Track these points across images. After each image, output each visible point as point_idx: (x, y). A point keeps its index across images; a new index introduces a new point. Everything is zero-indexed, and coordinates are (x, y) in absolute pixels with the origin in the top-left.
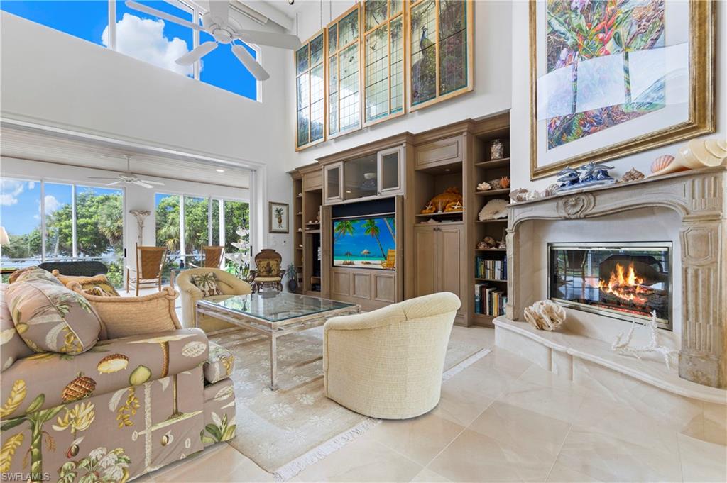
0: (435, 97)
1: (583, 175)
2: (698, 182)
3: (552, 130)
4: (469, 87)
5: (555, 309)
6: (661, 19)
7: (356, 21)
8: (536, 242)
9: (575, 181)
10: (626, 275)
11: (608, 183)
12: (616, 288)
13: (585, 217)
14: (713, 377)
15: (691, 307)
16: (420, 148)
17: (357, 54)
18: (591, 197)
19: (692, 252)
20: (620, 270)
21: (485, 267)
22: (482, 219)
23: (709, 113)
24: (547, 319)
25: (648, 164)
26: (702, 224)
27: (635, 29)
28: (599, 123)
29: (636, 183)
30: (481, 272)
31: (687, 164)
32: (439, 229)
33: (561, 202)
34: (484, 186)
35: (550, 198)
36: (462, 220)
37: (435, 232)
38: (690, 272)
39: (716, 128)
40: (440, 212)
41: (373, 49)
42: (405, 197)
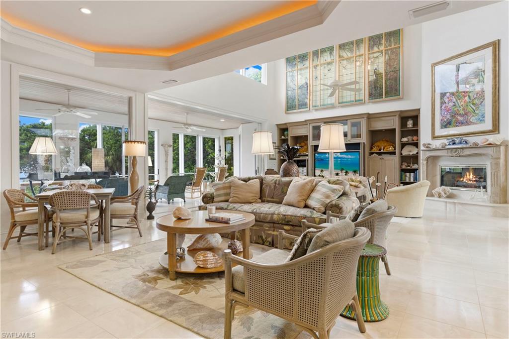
0: (382, 98)
1: (457, 141)
2: (495, 148)
3: (442, 122)
4: (401, 96)
5: (446, 189)
6: (484, 96)
7: (333, 51)
8: (435, 165)
9: (454, 144)
10: (469, 175)
11: (468, 146)
12: (467, 180)
13: (460, 156)
14: (499, 201)
15: (493, 183)
16: (371, 120)
17: (333, 67)
18: (461, 150)
19: (493, 168)
20: (468, 174)
21: (406, 176)
22: (404, 154)
23: (497, 128)
24: (443, 193)
25: (480, 140)
26: (496, 160)
27: (475, 96)
28: (462, 123)
29: (476, 146)
30: (403, 179)
31: (492, 143)
32: (383, 159)
33: (449, 151)
34: (405, 140)
35: (443, 148)
36: (395, 155)
37: (381, 160)
38: (493, 173)
39: (499, 133)
40: (382, 151)
41: (344, 68)
42: (365, 143)
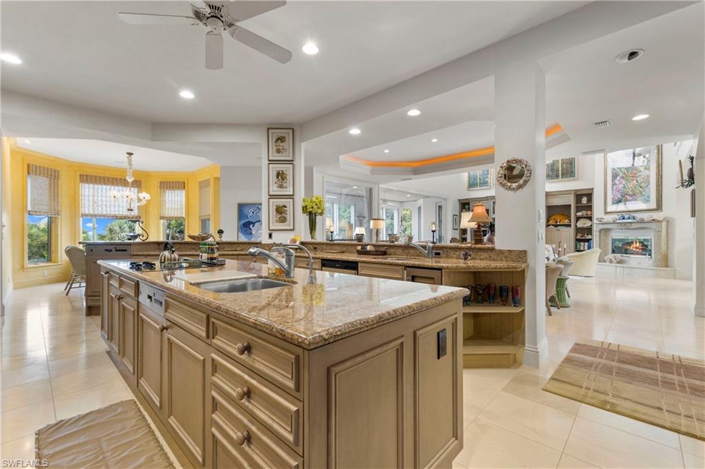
0: (559, 178)
1: (626, 216)
2: (657, 223)
3: (613, 200)
4: (576, 177)
5: (617, 256)
6: (649, 181)
8: (607, 236)
9: (623, 219)
12: (634, 248)
13: (628, 229)
14: (661, 265)
15: (656, 251)
16: (552, 197)
18: (630, 224)
19: (656, 239)
21: (580, 245)
22: (578, 226)
23: (660, 207)
24: (614, 260)
25: (645, 216)
26: (658, 232)
27: (642, 180)
29: (642, 221)
30: (578, 247)
32: (559, 230)
33: (619, 224)
34: (580, 214)
35: (615, 222)
36: (570, 227)
39: (661, 211)
40: (558, 223)
